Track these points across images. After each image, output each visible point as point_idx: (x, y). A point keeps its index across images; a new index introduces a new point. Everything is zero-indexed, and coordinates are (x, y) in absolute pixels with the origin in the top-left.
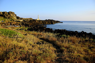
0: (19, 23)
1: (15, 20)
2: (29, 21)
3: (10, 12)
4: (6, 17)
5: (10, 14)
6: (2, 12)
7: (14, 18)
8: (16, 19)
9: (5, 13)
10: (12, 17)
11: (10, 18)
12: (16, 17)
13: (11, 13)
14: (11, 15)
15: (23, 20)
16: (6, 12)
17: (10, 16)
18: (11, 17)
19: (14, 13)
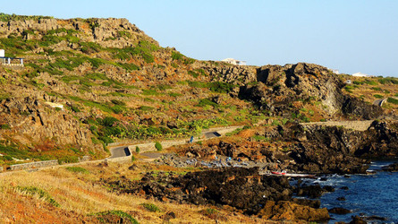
1: (309, 125)
3: (298, 69)
4: (265, 106)
5: (297, 80)
6: (259, 70)
7: (318, 105)
8: (332, 110)
9: (270, 76)
10: (308, 100)
13: (309, 70)
14: (306, 84)
16: (277, 68)
17: (298, 92)
18: (300, 103)
19: (325, 69)
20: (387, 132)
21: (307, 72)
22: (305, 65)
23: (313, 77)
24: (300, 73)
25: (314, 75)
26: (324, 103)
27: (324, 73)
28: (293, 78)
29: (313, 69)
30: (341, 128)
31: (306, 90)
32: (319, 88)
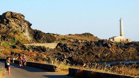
0: (45, 56)
1: (27, 45)
2: (83, 48)
5: (8, 22)
7: (22, 35)
8: (29, 38)
10: (15, 32)
11: (10, 37)
12: (30, 33)
13: (13, 16)
14: (13, 23)
15: (59, 44)
17: (9, 28)
18: (12, 34)
19: (23, 16)
20: (68, 49)
21: (12, 17)
22: (11, 13)
23: (16, 19)
24: (8, 17)
25: (17, 18)
26: (24, 34)
27: (22, 17)
28: (5, 20)
29: (16, 15)
30: (44, 47)
31: (14, 27)
32: (21, 26)
